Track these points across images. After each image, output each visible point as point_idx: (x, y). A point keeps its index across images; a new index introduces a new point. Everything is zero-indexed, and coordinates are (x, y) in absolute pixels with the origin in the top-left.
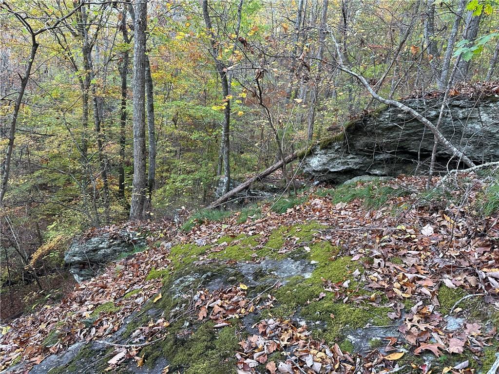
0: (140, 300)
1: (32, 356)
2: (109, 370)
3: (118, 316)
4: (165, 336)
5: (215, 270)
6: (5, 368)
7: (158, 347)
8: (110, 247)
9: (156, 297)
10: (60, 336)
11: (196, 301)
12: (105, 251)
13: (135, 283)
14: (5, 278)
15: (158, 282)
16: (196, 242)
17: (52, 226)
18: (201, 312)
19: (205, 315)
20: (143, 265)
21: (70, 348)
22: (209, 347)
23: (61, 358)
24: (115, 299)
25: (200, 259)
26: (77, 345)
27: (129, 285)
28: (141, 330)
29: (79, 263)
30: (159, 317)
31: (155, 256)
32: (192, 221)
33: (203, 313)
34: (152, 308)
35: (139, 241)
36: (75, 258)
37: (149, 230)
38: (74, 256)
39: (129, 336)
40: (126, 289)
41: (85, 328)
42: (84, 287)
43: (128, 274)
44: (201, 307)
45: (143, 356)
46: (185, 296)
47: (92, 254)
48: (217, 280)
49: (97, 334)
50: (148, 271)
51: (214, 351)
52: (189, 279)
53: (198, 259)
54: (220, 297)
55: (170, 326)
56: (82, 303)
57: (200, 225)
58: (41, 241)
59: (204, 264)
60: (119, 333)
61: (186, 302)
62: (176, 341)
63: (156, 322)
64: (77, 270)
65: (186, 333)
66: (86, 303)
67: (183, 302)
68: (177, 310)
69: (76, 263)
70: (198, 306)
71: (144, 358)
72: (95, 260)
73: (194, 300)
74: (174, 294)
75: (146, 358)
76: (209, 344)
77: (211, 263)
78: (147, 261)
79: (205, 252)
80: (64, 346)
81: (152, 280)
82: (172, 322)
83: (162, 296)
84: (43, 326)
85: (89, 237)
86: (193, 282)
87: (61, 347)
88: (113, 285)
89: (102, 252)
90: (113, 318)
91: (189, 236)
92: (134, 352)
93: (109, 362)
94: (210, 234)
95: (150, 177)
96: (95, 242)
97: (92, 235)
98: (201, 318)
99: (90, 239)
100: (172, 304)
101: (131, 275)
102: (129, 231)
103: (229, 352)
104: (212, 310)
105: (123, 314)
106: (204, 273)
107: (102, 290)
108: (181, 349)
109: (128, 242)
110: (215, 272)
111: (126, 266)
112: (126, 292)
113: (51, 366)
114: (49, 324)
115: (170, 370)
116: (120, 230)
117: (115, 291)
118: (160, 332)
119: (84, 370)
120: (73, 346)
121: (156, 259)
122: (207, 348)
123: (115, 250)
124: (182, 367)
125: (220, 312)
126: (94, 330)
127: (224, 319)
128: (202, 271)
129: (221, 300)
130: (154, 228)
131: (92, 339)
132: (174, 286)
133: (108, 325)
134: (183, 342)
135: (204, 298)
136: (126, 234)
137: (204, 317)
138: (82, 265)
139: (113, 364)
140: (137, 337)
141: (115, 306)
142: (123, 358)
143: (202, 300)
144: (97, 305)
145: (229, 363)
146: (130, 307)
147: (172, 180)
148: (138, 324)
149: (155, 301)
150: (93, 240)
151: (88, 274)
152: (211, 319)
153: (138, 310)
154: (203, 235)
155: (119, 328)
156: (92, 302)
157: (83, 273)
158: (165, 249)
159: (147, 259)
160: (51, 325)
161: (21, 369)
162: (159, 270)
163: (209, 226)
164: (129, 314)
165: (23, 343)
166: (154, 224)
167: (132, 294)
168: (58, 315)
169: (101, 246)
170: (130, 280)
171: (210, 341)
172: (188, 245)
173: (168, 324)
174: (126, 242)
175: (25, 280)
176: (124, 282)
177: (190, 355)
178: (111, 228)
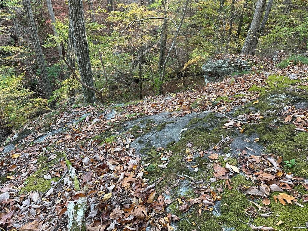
0: (244, 100)
1: (185, 109)
2: (224, 128)
3: (230, 105)
4: (259, 123)
5: (302, 97)
6: (174, 111)
7: (254, 127)
8: (228, 67)
9: (255, 101)
10: (199, 105)
11: (284, 111)
12: (225, 69)
13: (242, 91)
14: (170, 73)
15: (257, 93)
16: (288, 76)
17: (195, 50)
18: (287, 118)
19: (290, 121)
20: (248, 82)
21: (203, 112)
22: (289, 139)
23: (199, 115)
24: (229, 96)
25: (291, 87)
26: (207, 111)
27: (237, 91)
28: (244, 115)
29: (209, 72)
30: (257, 112)
31: (256, 78)
32: (289, 61)
33: (288, 119)
34: (252, 106)
35: (246, 68)
36: (208, 69)
37: (255, 62)
38: (208, 68)
39: (237, 116)
40: (236, 92)
41: (212, 105)
42: (211, 86)
43: (238, 84)
44: (287, 115)
45: (244, 128)
46: (277, 106)
47: (217, 69)
48: (303, 103)
49: (218, 110)
50: (251, 86)
51: (292, 142)
52: (281, 97)
53: (290, 87)
54: (304, 113)
55: (264, 119)
56: (209, 93)
57: (294, 65)
58: (188, 58)
59: (294, 91)
60: (230, 113)
61: (278, 109)
62: (266, 128)
63: (254, 114)
64: (207, 76)
65: (274, 126)
66: (212, 94)
67: (275, 108)
68: (270, 112)
69: (208, 73)
70: (286, 114)
71: (244, 130)
72: (218, 73)
73: (284, 110)
74: (269, 102)
75: (246, 129)
76: (289, 137)
77: (300, 91)
78: (251, 80)
79: (296, 84)
80: (200, 110)
81: (253, 92)
82: (265, 117)
83: (259, 102)
84: (189, 99)
85: (218, 59)
86: (285, 100)
87: (199, 110)
88: (228, 88)
89: (223, 69)
90: (227, 105)
91: (283, 71)
92: (239, 125)
93: (224, 124)
94: (301, 73)
95: (262, 26)
96: (221, 63)
97: (220, 58)
98: (286, 121)
99: (218, 60)
100: (267, 107)
101: (240, 86)
102: (242, 60)
103: (303, 146)
104: (295, 119)
105: (233, 104)
106: (293, 96)
107: (221, 89)
108: (269, 133)
109: (240, 67)
110: (302, 98)
111: (237, 80)
112: (235, 94)
113: (194, 117)
114: (192, 98)
115: (259, 140)
116: (236, 58)
117: (229, 92)
118: (257, 120)
119: (211, 123)
120: (205, 112)
121: (257, 80)
122: (287, 138)
123: (231, 70)
124: (267, 142)
125: (302, 122)
126: (216, 108)
127: (304, 127)
128: (292, 94)
129: (304, 115)
130: (258, 61)
131: (215, 111)
132: (269, 98)
133: (224, 107)
134: (271, 130)
135: (291, 111)
136: (239, 61)
137: (288, 121)
138: (211, 74)
139: (226, 126)
140: (241, 118)
141: (229, 99)
142: (232, 125)
143: (289, 111)
144: (218, 96)
145: (302, 152)
146: (237, 102)
147: (275, 30)
148: (242, 112)
149: (254, 103)
150: (219, 61)
151: (213, 80)
152: (294, 124)
153: (242, 105)
154: (295, 73)
155: (230, 111)
156: (216, 94)
157: (210, 78)
158: (264, 75)
159: (251, 79)
160: (193, 99)
161: (181, 113)
162: (258, 87)
163: (302, 67)
164: (236, 105)
165: (181, 103)
166: (258, 58)
167: (239, 96)
168: (197, 96)
169: (223, 65)
170: (238, 88)
171: (290, 135)
172: (282, 76)
173: (262, 117)
174: (238, 66)
175: (177, 77)
176: (234, 89)
177: (274, 138)
178: (231, 56)
